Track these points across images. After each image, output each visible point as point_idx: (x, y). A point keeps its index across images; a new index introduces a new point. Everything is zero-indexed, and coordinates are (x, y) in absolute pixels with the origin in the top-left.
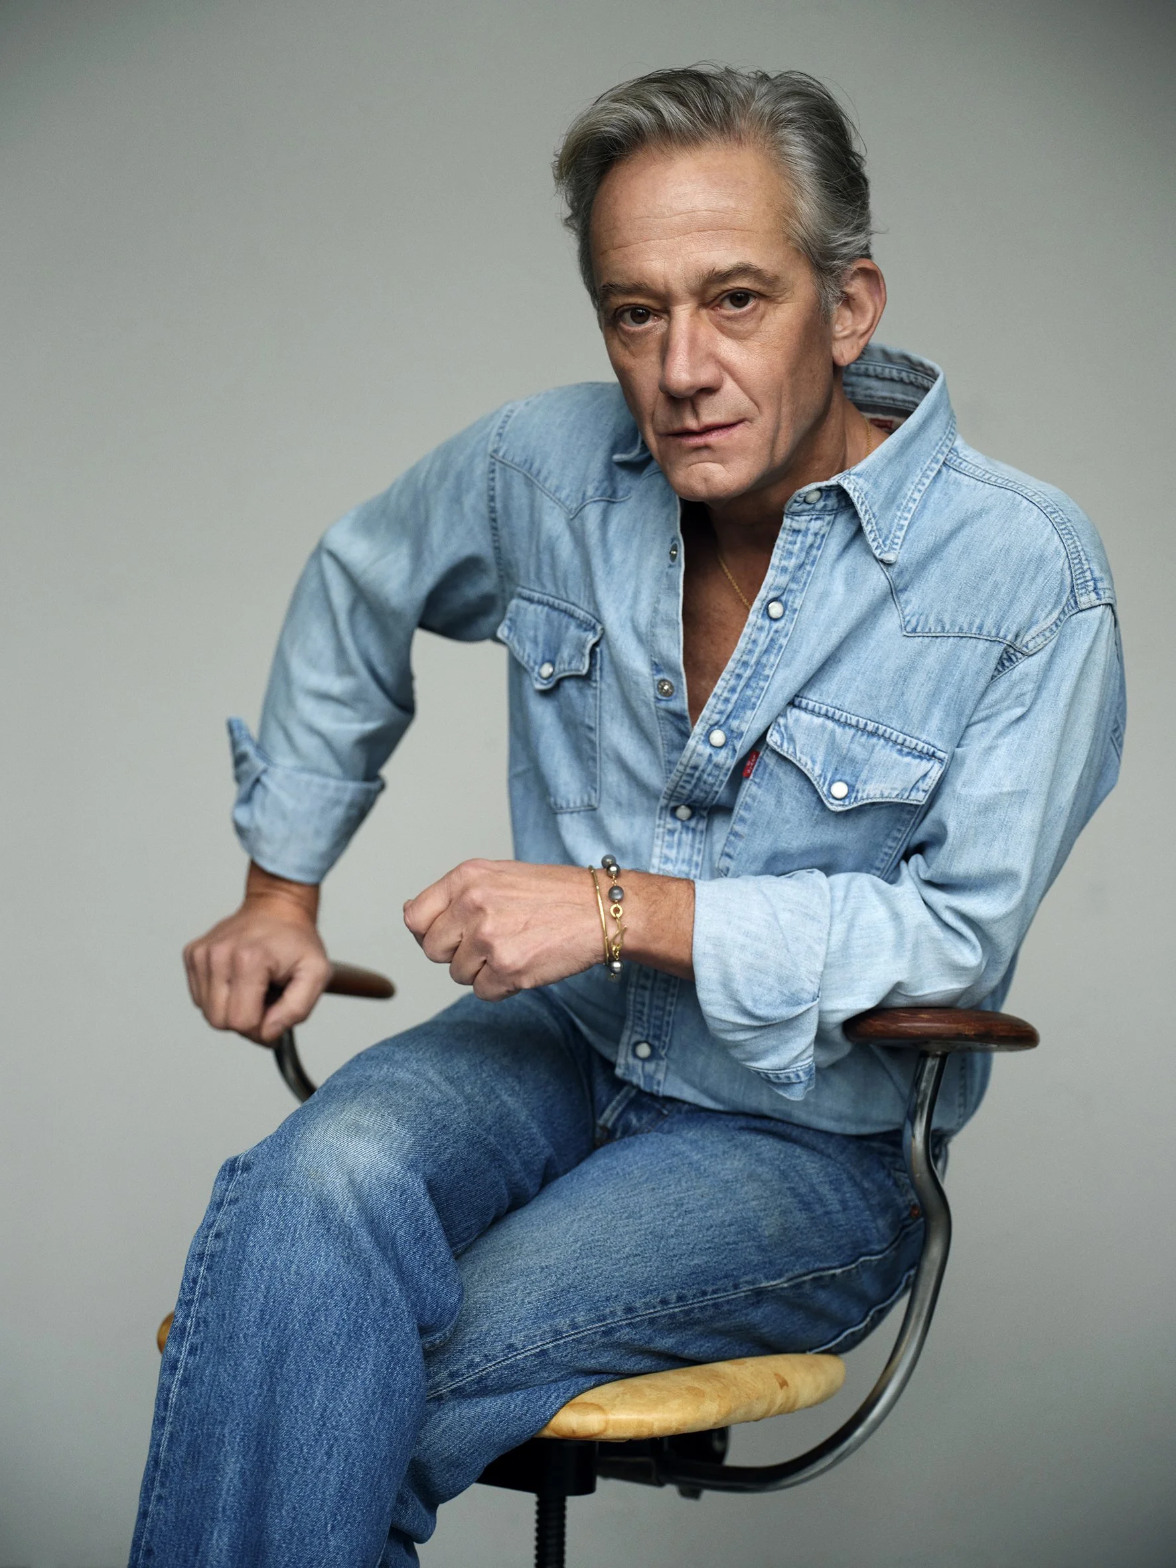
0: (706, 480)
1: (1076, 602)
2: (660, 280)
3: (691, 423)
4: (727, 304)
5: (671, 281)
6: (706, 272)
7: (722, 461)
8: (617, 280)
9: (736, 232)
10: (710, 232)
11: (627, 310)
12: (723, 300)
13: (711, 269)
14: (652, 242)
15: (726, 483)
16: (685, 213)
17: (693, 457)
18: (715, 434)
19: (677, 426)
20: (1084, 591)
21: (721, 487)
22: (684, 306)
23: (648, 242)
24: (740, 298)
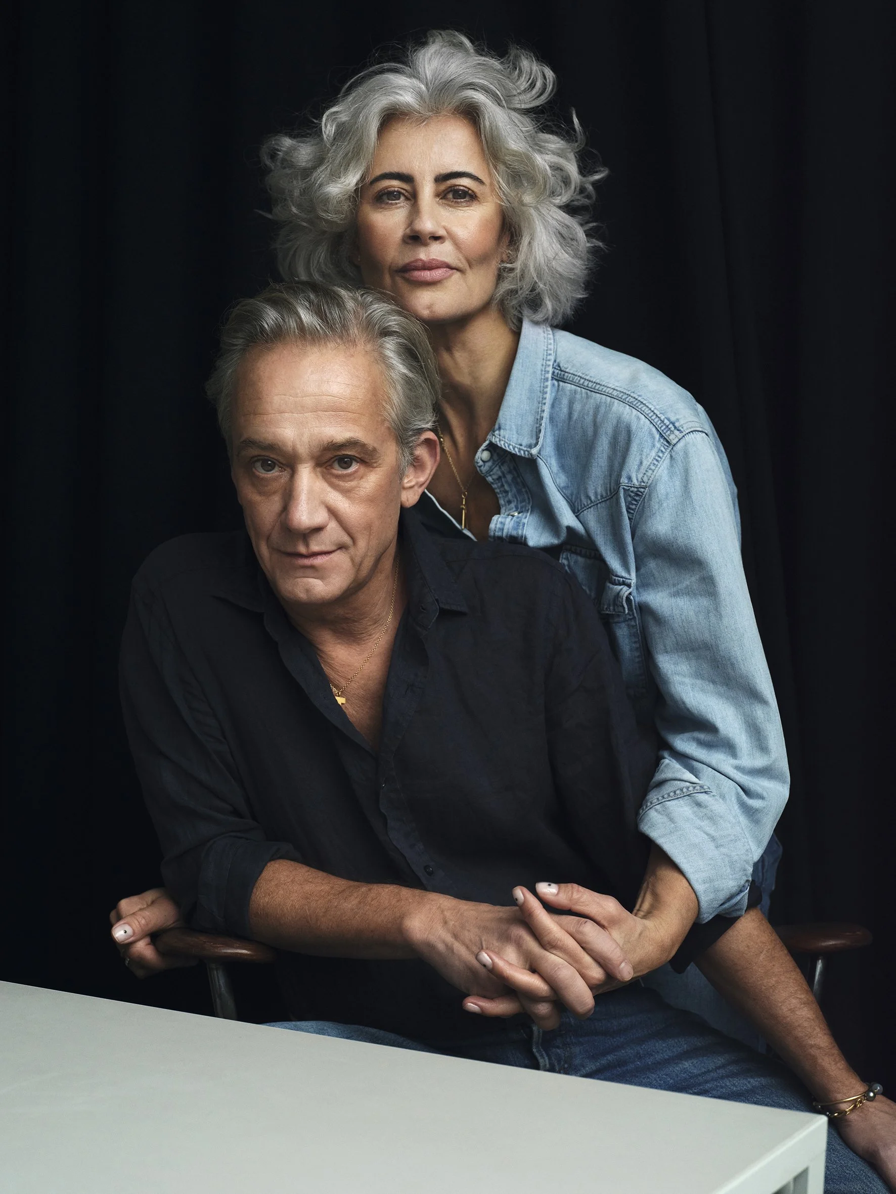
0: (308, 591)
1: (668, 442)
2: (290, 444)
3: (302, 549)
4: (336, 465)
5: (298, 446)
6: (325, 442)
7: (321, 578)
8: (256, 437)
9: (350, 414)
10: (331, 412)
11: (258, 461)
12: (334, 461)
13: (330, 441)
14: (286, 414)
15: (323, 594)
16: (314, 396)
17: (300, 573)
18: (319, 558)
19: (290, 549)
20: (669, 432)
21: (319, 596)
22: (306, 465)
23: (283, 414)
24: (345, 462)
